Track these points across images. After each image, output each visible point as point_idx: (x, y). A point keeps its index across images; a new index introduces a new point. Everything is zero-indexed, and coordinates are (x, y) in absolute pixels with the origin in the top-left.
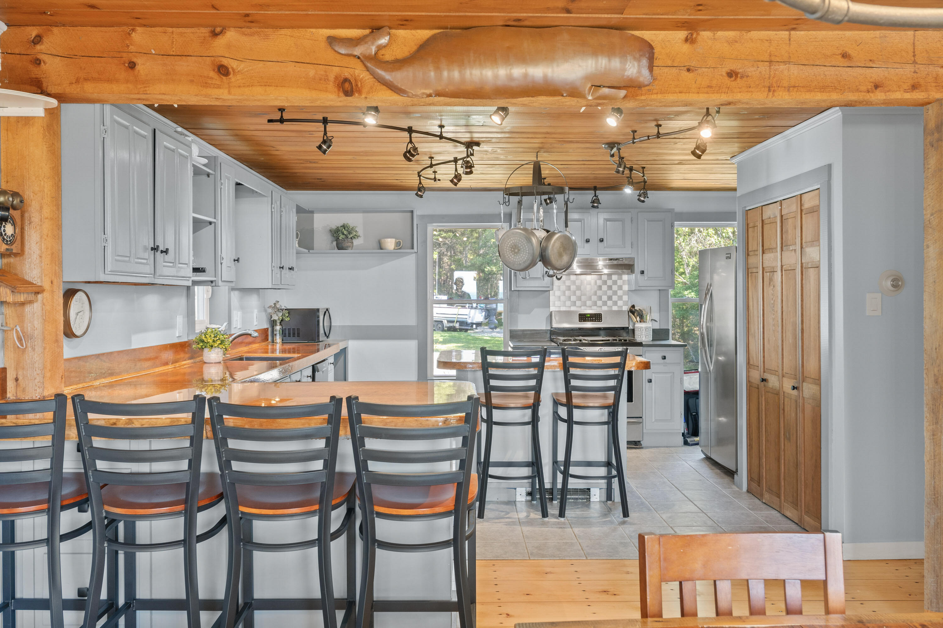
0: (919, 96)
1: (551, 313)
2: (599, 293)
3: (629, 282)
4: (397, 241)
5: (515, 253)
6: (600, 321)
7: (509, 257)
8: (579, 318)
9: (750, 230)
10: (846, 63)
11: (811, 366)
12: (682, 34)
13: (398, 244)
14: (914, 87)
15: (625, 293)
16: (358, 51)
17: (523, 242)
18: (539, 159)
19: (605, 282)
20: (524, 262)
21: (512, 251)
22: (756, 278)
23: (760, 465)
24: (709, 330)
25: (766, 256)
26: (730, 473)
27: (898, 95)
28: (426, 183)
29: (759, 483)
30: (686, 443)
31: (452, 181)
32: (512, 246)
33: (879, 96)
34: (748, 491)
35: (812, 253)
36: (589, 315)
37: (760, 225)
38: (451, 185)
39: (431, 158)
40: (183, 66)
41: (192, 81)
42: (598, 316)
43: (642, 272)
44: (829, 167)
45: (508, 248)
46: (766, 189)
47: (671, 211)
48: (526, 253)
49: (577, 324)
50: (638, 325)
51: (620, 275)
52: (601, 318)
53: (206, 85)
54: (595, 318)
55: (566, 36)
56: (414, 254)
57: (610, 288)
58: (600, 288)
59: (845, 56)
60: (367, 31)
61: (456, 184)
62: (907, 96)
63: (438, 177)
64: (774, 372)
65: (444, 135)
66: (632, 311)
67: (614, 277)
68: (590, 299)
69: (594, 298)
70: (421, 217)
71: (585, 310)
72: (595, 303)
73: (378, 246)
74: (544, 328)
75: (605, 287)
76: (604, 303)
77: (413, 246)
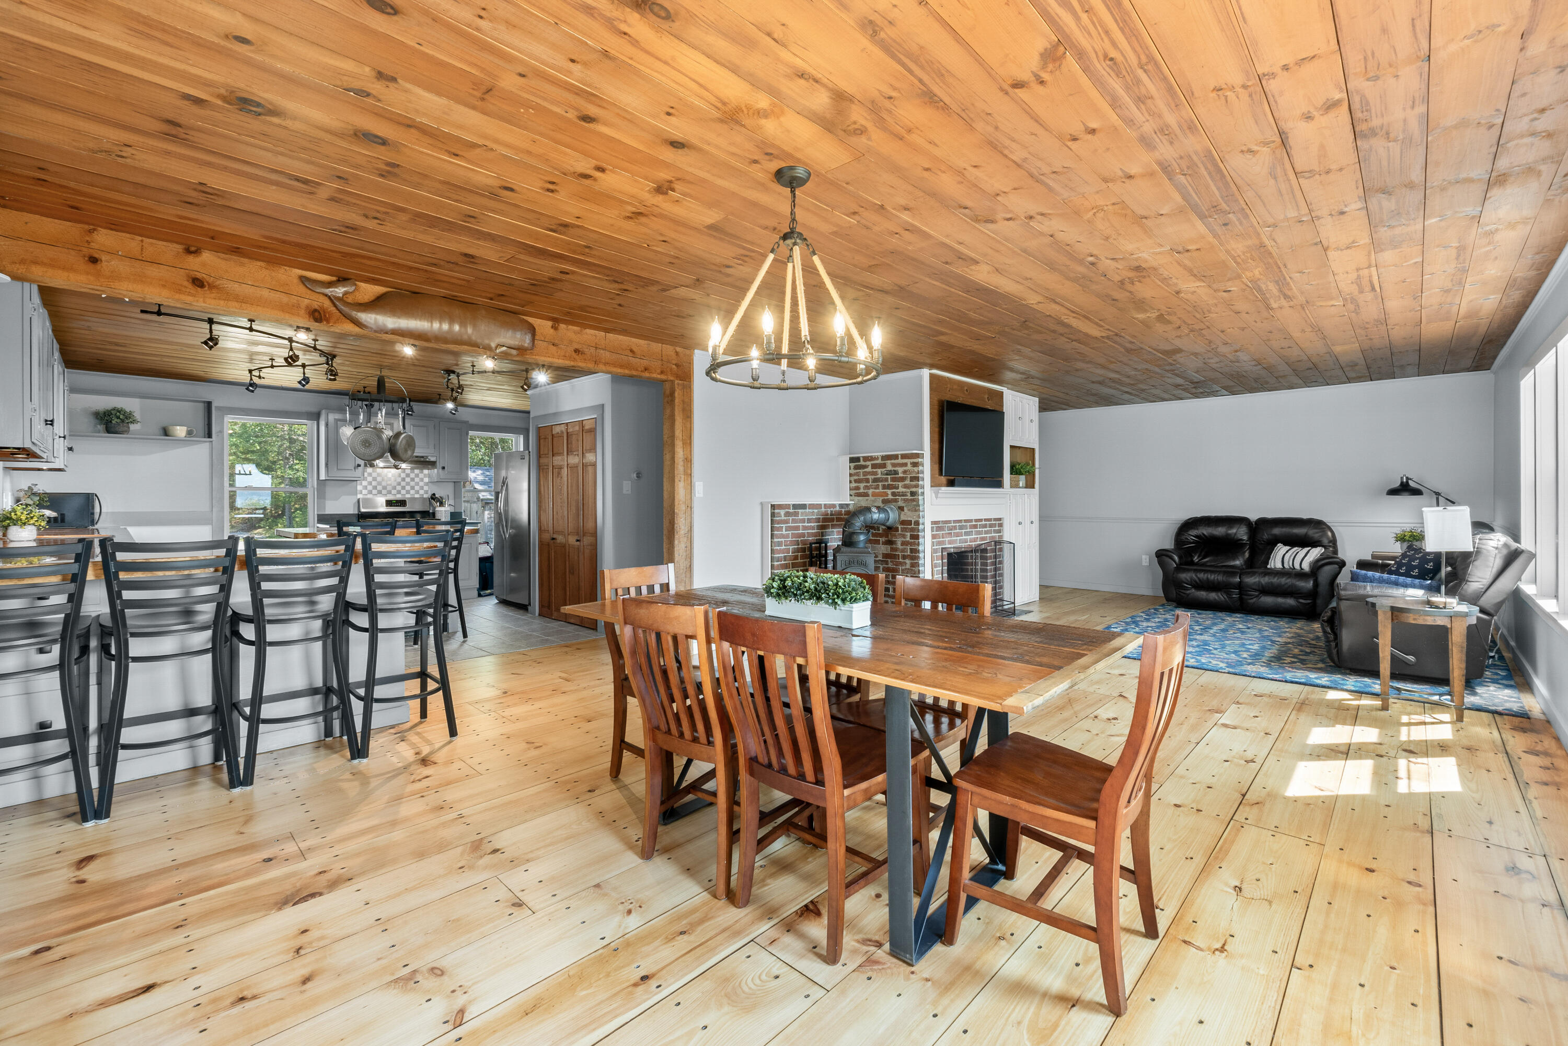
0: (663, 377)
1: (359, 501)
2: (403, 484)
3: (429, 476)
4: (189, 429)
6: (405, 506)
7: (360, 449)
8: (387, 504)
9: (542, 441)
10: (631, 354)
11: (589, 525)
12: (550, 323)
13: (190, 433)
14: (662, 372)
15: (427, 484)
16: (328, 291)
17: (374, 438)
18: (383, 374)
19: (408, 475)
20: (374, 454)
21: (363, 445)
22: (547, 473)
23: (550, 595)
24: (506, 512)
25: (555, 458)
26: (523, 607)
27: (654, 375)
28: (256, 380)
29: (549, 607)
30: (480, 595)
31: (300, 382)
32: (363, 441)
33: (647, 374)
34: (540, 615)
35: (590, 457)
36: (395, 502)
37: (550, 438)
38: (299, 386)
39: (272, 360)
40: (153, 271)
41: (164, 286)
42: (403, 502)
43: (443, 468)
44: (603, 405)
46: (555, 414)
47: (466, 422)
49: (385, 509)
50: (438, 509)
51: (422, 469)
52: (406, 503)
53: (179, 291)
54: (401, 503)
55: (483, 312)
56: (208, 445)
57: (413, 480)
58: (403, 480)
59: (632, 351)
60: (334, 279)
61: (304, 386)
62: (659, 376)
63: (262, 375)
64: (559, 533)
65: (318, 347)
66: (433, 497)
67: (417, 471)
68: (394, 488)
69: (399, 488)
70: (218, 408)
71: (390, 497)
72: (399, 492)
73: (162, 432)
74: (352, 512)
75: (408, 480)
76: (408, 492)
77: (209, 435)
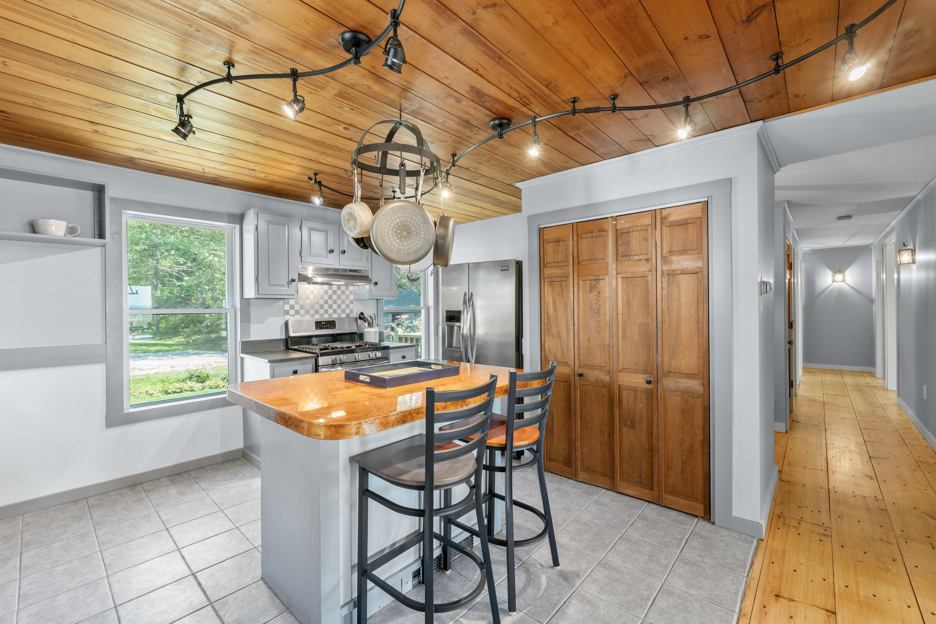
1: (286, 323)
2: (330, 302)
3: (359, 292)
4: (70, 225)
5: (405, 237)
6: (334, 328)
7: (391, 242)
8: (316, 326)
13: (71, 231)
17: (417, 222)
20: (415, 252)
21: (397, 234)
22: (563, 286)
32: (399, 226)
35: (681, 261)
36: (324, 323)
42: (332, 323)
43: (376, 284)
44: (730, 180)
45: (391, 228)
48: (421, 238)
49: (314, 331)
50: (366, 330)
52: (335, 325)
54: (330, 325)
56: (99, 249)
57: (339, 297)
64: (596, 368)
66: (362, 317)
68: (322, 307)
69: (326, 307)
70: (114, 200)
71: (318, 318)
72: (326, 312)
73: (28, 228)
74: (278, 337)
75: (335, 297)
76: (335, 311)
77: (101, 235)
